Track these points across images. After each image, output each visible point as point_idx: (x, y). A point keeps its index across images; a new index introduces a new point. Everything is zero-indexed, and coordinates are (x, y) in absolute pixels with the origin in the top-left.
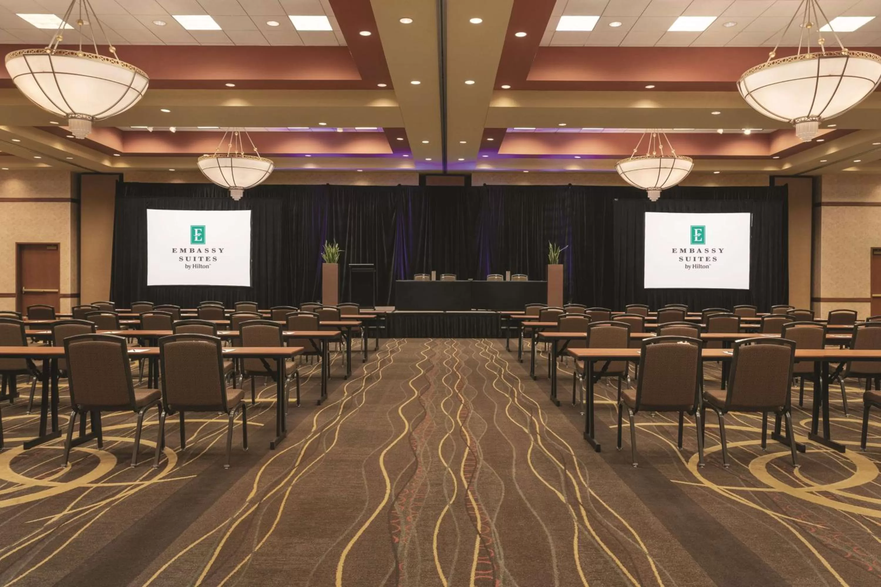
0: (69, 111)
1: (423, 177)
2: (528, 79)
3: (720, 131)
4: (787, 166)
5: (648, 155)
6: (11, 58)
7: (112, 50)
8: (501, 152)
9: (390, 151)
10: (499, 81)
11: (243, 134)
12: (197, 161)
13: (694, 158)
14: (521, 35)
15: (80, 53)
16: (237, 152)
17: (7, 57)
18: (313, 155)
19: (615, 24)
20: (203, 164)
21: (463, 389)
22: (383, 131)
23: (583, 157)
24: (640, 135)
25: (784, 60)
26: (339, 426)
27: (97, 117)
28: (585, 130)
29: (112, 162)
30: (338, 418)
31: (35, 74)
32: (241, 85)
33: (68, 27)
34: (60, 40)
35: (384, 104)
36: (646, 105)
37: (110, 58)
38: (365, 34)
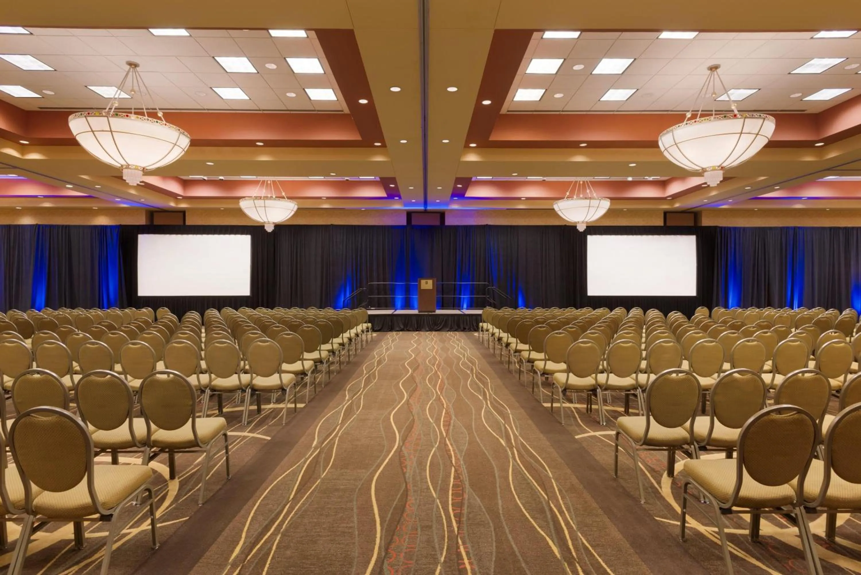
0: (123, 163)
1: (409, 214)
2: (491, 139)
3: (630, 179)
4: (677, 205)
5: (575, 197)
6: (74, 118)
7: (160, 114)
8: (469, 194)
9: (384, 195)
10: (469, 140)
11: (274, 182)
12: (239, 203)
13: (611, 199)
14: (487, 102)
15: (133, 116)
16: (269, 196)
17: (70, 117)
18: (328, 198)
19: (558, 96)
20: (243, 205)
21: (444, 390)
22: (379, 180)
23: (528, 199)
24: (570, 182)
25: (705, 120)
26: (338, 438)
27: (147, 168)
28: (531, 178)
29: (177, 204)
30: (338, 428)
31: (95, 133)
32: (269, 144)
33: (124, 95)
34: (117, 105)
35: (379, 159)
36: (579, 159)
37: (159, 121)
38: (363, 101)
